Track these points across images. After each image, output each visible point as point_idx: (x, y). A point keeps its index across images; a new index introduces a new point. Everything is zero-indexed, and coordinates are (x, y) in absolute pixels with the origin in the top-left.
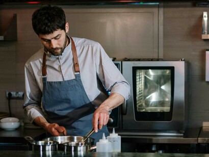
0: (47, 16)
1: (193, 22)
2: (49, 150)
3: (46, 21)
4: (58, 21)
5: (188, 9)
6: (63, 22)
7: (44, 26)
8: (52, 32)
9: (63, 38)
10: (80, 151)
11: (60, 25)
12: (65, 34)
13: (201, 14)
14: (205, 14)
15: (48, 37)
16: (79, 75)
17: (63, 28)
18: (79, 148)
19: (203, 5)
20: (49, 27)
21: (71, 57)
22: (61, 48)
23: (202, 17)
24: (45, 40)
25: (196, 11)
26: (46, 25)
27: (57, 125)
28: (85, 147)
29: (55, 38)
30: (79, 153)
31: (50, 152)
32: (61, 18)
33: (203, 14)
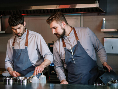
0: (15, 18)
1: (98, 23)
2: (11, 82)
3: (14, 20)
4: (20, 20)
5: (96, 16)
6: (22, 21)
7: (13, 23)
8: (17, 25)
9: (22, 28)
10: (25, 82)
11: (21, 22)
12: (23, 26)
13: (102, 19)
14: (104, 19)
15: (15, 28)
16: (27, 47)
17: (22, 24)
18: (24, 81)
19: (103, 14)
20: (15, 23)
21: (25, 38)
22: (21, 33)
23: (103, 20)
24: (14, 29)
25: (100, 17)
26: (14, 22)
27: (15, 72)
28: (27, 81)
29: (19, 28)
30: (24, 83)
31: (12, 83)
32: (21, 19)
33: (103, 19)
